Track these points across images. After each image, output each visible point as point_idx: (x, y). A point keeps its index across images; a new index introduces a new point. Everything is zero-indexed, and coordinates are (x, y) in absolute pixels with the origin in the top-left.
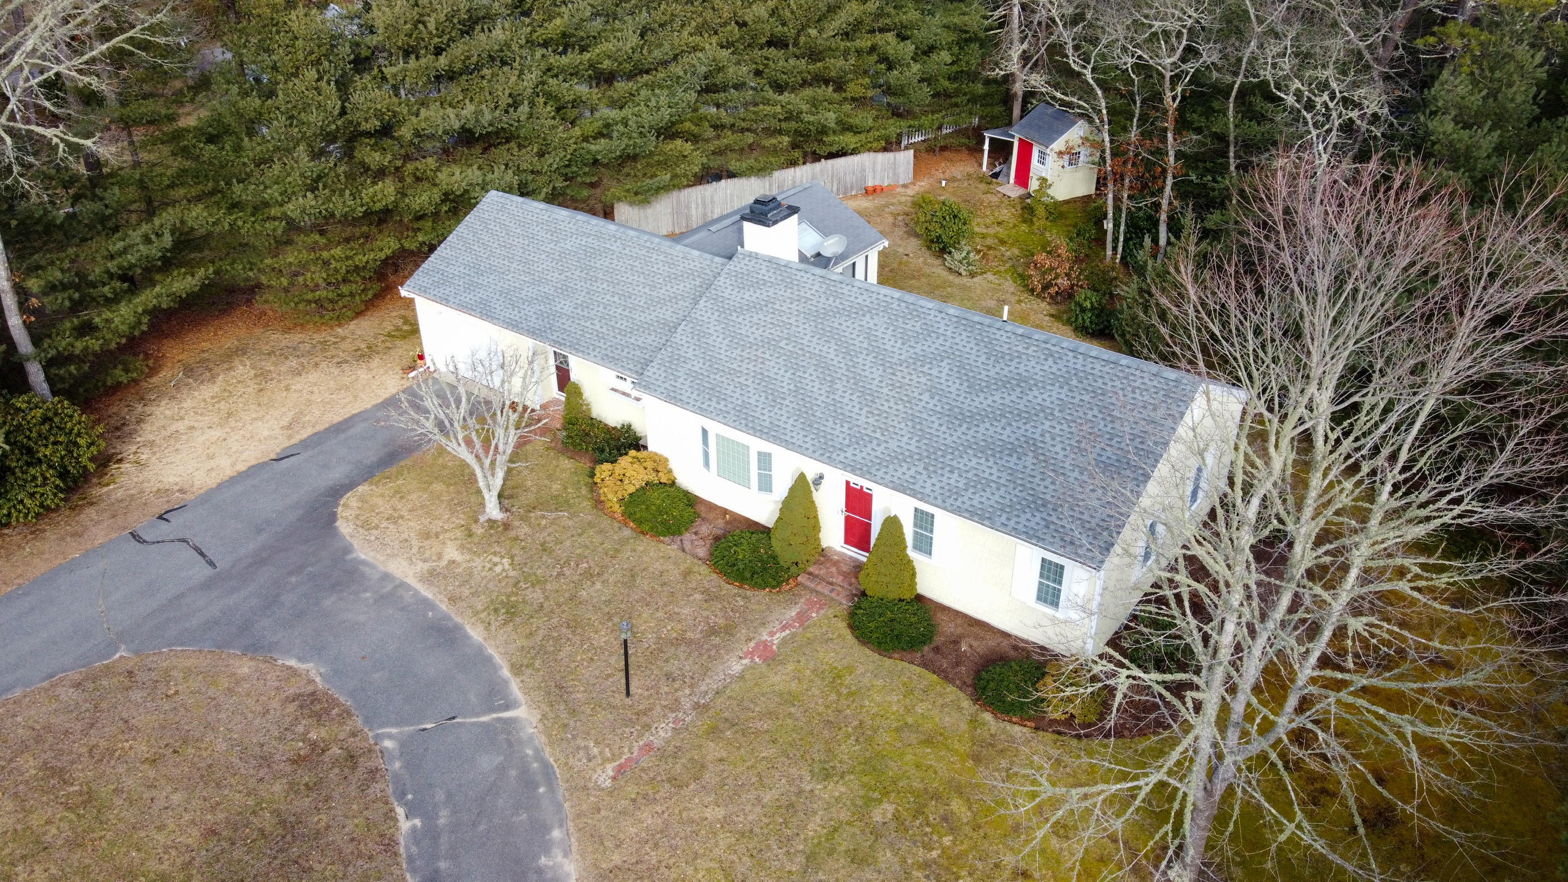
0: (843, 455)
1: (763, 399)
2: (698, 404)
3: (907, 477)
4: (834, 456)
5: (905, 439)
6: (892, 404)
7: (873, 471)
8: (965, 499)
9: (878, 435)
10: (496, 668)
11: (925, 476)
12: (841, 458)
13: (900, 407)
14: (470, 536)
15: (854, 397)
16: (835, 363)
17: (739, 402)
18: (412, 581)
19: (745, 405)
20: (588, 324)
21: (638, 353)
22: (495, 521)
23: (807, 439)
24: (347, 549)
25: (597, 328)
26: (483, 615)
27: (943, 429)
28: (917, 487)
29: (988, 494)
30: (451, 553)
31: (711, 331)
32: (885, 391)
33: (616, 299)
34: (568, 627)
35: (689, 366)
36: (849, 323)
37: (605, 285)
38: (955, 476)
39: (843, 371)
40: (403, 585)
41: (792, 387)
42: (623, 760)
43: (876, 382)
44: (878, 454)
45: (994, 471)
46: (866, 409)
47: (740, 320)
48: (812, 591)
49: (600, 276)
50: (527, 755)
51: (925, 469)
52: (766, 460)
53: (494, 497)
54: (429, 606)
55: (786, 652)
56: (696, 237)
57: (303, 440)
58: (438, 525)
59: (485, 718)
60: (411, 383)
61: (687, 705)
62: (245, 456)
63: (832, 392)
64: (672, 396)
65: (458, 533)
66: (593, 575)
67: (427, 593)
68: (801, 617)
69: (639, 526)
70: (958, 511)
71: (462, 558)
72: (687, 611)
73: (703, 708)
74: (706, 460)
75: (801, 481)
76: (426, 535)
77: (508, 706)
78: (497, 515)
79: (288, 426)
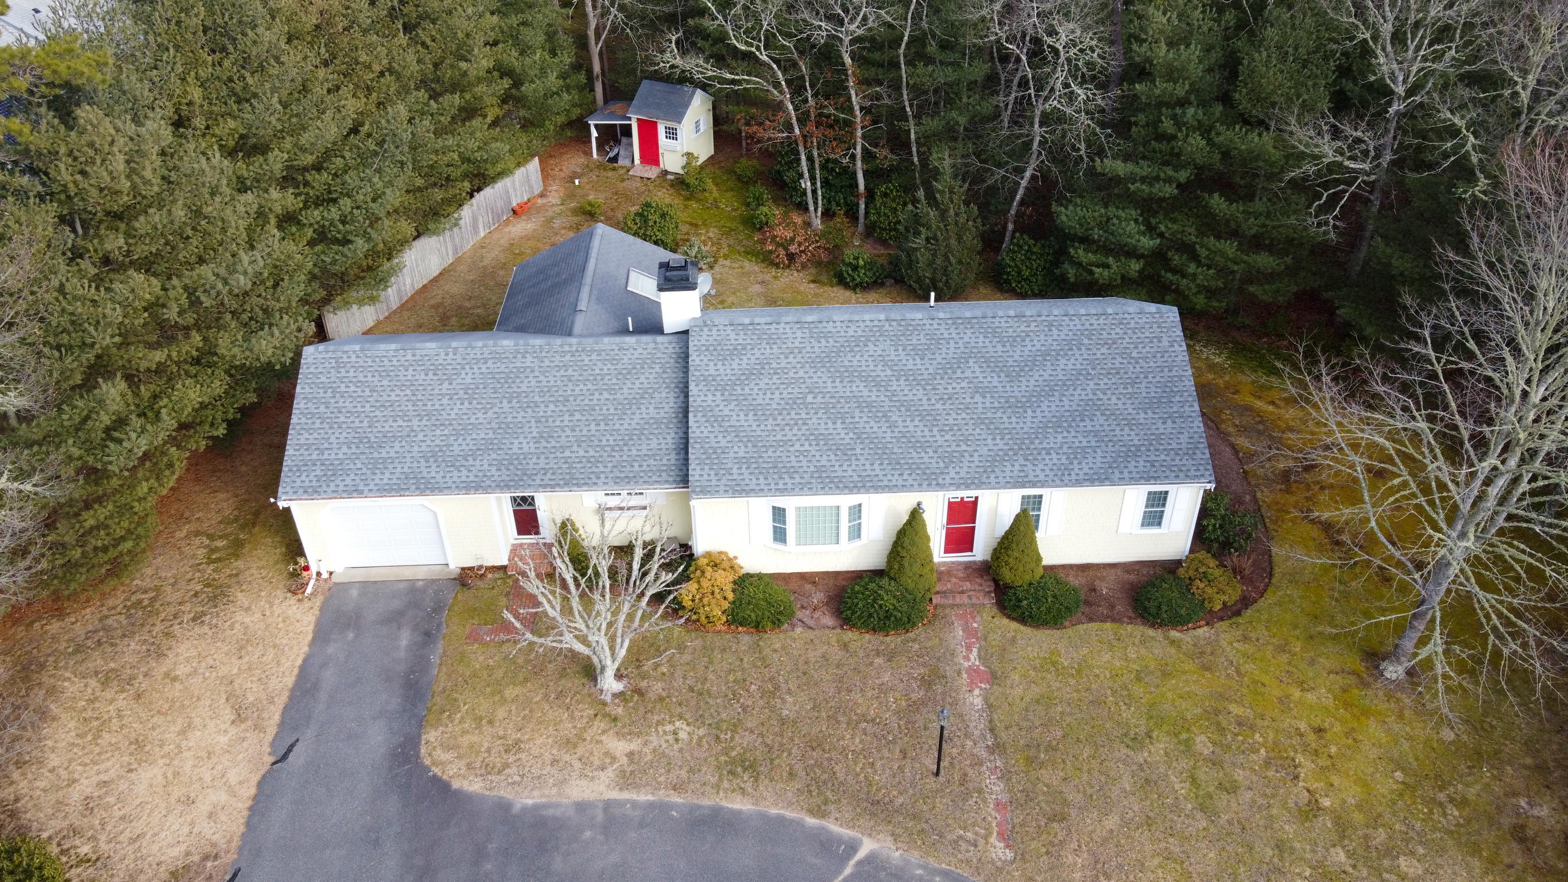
0: (947, 477)
1: (832, 457)
2: (773, 486)
3: (1016, 473)
4: (940, 481)
5: (989, 441)
6: (955, 416)
7: (984, 480)
8: (1076, 471)
9: (964, 447)
10: (799, 824)
11: (1030, 466)
12: (948, 481)
13: (964, 415)
14: (615, 720)
15: (916, 423)
16: (874, 398)
17: (812, 469)
18: (615, 795)
19: (820, 469)
20: (567, 454)
21: (652, 462)
22: (622, 694)
23: (905, 477)
24: (504, 807)
25: (582, 453)
26: (726, 784)
27: (1014, 419)
28: (1031, 478)
29: (1091, 460)
30: (620, 747)
31: (727, 412)
32: (939, 406)
33: (578, 416)
34: (813, 749)
35: (732, 455)
36: (858, 357)
37: (552, 407)
38: (1054, 455)
39: (888, 403)
40: (608, 805)
41: (851, 435)
42: (996, 829)
43: (924, 402)
44: (977, 463)
45: (1081, 438)
46: (935, 429)
47: (747, 391)
48: (952, 606)
49: (537, 398)
50: (921, 876)
51: (1026, 460)
52: (856, 511)
53: (610, 672)
54: (662, 807)
55: (996, 666)
56: (580, 323)
57: (282, 724)
58: (568, 728)
59: (848, 871)
60: (318, 601)
61: (984, 754)
62: (233, 777)
63: (892, 426)
64: (739, 490)
65: (599, 725)
66: (772, 692)
67: (644, 797)
68: (969, 632)
69: (757, 626)
70: (1078, 483)
71: (634, 745)
72: (886, 677)
73: (997, 748)
74: (780, 535)
75: (915, 514)
76: (569, 744)
77: (853, 847)
78: (617, 686)
79: (239, 718)
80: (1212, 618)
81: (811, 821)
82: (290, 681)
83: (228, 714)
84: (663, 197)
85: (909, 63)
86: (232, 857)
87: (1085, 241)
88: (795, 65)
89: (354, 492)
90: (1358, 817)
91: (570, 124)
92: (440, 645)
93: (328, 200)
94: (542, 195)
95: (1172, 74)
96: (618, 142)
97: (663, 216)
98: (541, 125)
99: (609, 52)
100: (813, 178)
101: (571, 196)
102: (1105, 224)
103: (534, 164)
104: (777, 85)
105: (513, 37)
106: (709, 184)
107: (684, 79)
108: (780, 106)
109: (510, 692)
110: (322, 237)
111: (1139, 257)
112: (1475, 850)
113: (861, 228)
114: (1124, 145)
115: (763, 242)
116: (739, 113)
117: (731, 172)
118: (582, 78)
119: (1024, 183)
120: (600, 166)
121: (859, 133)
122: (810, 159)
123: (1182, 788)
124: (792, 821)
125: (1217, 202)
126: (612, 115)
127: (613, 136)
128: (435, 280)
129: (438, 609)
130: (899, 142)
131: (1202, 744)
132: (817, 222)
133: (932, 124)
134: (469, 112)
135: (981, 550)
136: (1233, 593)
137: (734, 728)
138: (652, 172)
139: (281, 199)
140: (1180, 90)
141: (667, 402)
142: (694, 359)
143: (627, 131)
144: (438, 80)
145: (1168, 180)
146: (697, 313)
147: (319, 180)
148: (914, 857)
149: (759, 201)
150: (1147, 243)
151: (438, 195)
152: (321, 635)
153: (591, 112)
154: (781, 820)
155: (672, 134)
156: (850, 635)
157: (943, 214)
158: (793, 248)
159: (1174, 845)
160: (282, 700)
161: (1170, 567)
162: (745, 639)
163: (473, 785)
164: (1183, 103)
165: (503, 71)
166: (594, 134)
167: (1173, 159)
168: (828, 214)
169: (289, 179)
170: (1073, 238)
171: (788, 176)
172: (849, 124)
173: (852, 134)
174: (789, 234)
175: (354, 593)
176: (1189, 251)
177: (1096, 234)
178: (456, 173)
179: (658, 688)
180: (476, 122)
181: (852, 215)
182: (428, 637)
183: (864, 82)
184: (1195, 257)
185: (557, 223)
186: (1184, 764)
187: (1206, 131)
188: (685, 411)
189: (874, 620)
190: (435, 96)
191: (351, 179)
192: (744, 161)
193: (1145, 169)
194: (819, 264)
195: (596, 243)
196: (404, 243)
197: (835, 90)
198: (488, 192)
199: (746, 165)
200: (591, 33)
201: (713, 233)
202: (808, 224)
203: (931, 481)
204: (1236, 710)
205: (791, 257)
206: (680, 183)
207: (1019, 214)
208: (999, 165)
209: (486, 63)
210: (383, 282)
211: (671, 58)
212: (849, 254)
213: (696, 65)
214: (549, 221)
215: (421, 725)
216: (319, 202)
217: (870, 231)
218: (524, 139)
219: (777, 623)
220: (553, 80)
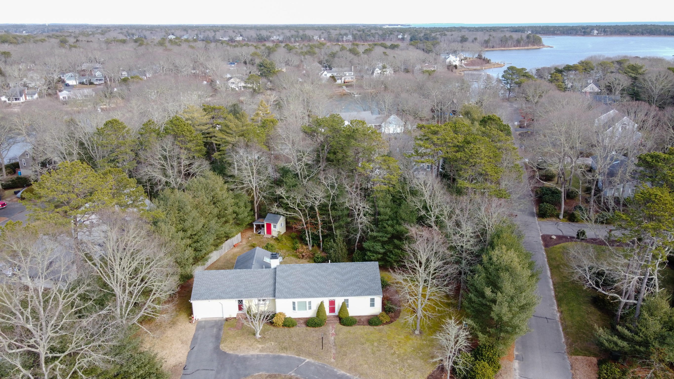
1: (305, 291)
2: (292, 296)
3: (342, 293)
5: (337, 288)
6: (330, 283)
7: (336, 295)
9: (332, 289)
11: (345, 293)
12: (328, 295)
14: (259, 342)
15: (322, 284)
18: (259, 353)
19: (302, 294)
20: (251, 291)
21: (268, 294)
23: (320, 295)
24: (237, 356)
25: (254, 291)
27: (343, 284)
28: (345, 295)
29: (358, 291)
30: (260, 346)
31: (283, 283)
33: (253, 284)
34: (298, 346)
35: (285, 291)
38: (350, 291)
39: (317, 281)
40: (257, 355)
42: (332, 357)
44: (334, 292)
45: (356, 287)
46: (326, 286)
47: (288, 279)
48: (330, 323)
50: (318, 365)
51: (344, 291)
52: (310, 303)
53: (258, 333)
54: (268, 355)
55: (337, 333)
56: (253, 266)
57: (191, 344)
58: (249, 343)
59: (303, 364)
60: (196, 324)
61: (332, 346)
62: (183, 352)
63: (317, 285)
64: (286, 297)
65: (256, 342)
66: (291, 337)
67: (265, 354)
68: (333, 327)
69: (289, 327)
70: (355, 296)
71: (263, 346)
72: (314, 335)
73: (335, 345)
74: (294, 308)
75: (322, 303)
76: (250, 346)
77: (304, 360)
78: (260, 336)
79: (182, 343)
80: (384, 324)
81: (297, 357)
82: (192, 337)
83: (180, 342)
84: (272, 242)
85: (331, 210)
86: (185, 363)
87: (370, 251)
88: (304, 211)
89: (206, 299)
90: (402, 355)
91: (249, 224)
92: (222, 331)
93: (197, 241)
94: (241, 242)
95: (385, 214)
96: (261, 229)
97: (272, 246)
98: (242, 225)
99: (259, 206)
100: (309, 238)
101: (248, 242)
102: (373, 247)
103: (239, 234)
104: (300, 215)
105: (236, 204)
106: (284, 239)
107: (278, 214)
108: (301, 220)
109: (237, 338)
110: (195, 250)
111: (381, 254)
112: (423, 359)
113: (321, 249)
114: (378, 229)
115: (296, 253)
116: (291, 221)
117: (290, 236)
118: (252, 213)
119: (358, 238)
120: (256, 235)
121: (320, 226)
122: (308, 232)
123: (369, 350)
124: (293, 357)
125: (396, 241)
126: (259, 222)
127: (259, 227)
128: (215, 262)
129: (222, 325)
130: (330, 229)
131: (376, 344)
132: (311, 248)
133: (337, 224)
134: (226, 222)
135: (336, 313)
136: (388, 320)
137: (283, 343)
138: (269, 236)
139: (189, 241)
140: (387, 217)
141: (271, 281)
142: (277, 272)
143: (263, 226)
144: (220, 215)
145: (386, 237)
146: (279, 264)
147: (196, 237)
148: (316, 361)
149: (296, 243)
150: (382, 251)
151: (219, 241)
152: (197, 330)
153: (254, 221)
154: (291, 357)
155: (275, 227)
156: (308, 328)
157: (337, 245)
158: (304, 254)
159: (366, 359)
160: (191, 340)
161: (376, 316)
162: (286, 329)
163: (231, 352)
164: (388, 220)
165: (234, 212)
166: (255, 227)
167: (386, 232)
168: (313, 246)
169: (191, 237)
170: (367, 250)
171: (303, 237)
172: (317, 224)
173: (318, 226)
174: (302, 251)
175: (203, 323)
176: (391, 252)
177: (371, 249)
178: (222, 236)
179: (268, 337)
180: (227, 224)
181: (319, 246)
182: (220, 330)
183: (321, 214)
184: (393, 254)
185: (245, 249)
186: (371, 347)
187: (392, 226)
188: (275, 283)
189: (313, 325)
190: (219, 218)
191: (203, 237)
192: (293, 233)
193: (381, 234)
194: (310, 258)
195: (257, 251)
196: (211, 252)
197: (314, 217)
198: (229, 241)
199: (294, 234)
200: (255, 202)
201: (284, 251)
202: (308, 249)
203: (325, 296)
204: (384, 339)
205: (303, 256)
206: (277, 239)
207: (357, 245)
208: (352, 234)
209: (231, 210)
210: (207, 260)
211: (275, 209)
212: (316, 255)
213: (281, 211)
214: (243, 248)
215: (220, 343)
216: (195, 242)
217: (324, 250)
218: (238, 228)
219: (293, 326)
220: (246, 214)
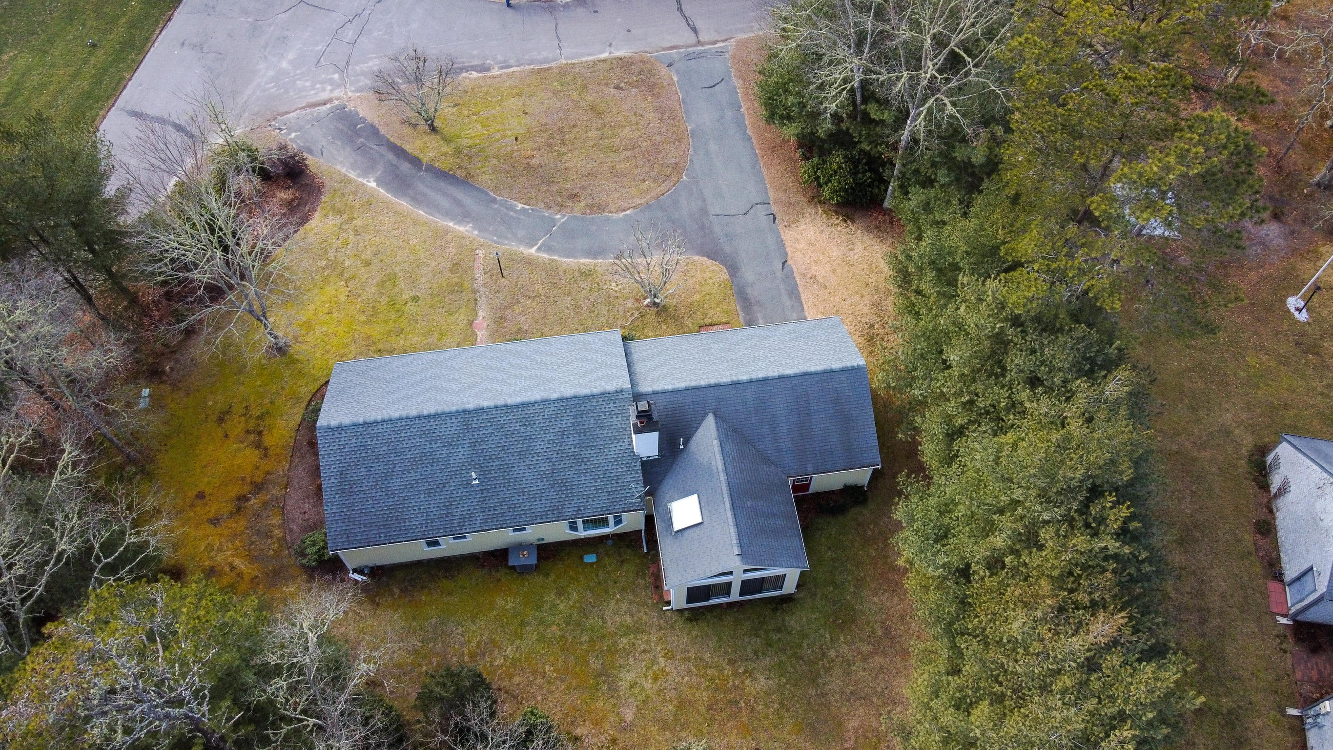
10: (560, 256)
26: (592, 268)
59: (541, 242)
61: (481, 289)
77: (539, 249)
81: (556, 258)
83: (820, 279)
86: (780, 227)
123: (400, 281)
124: (563, 257)
137: (591, 289)
148: (515, 249)
154: (568, 257)
163: (697, 258)
186: (395, 292)
188: (629, 366)
215: (732, 281)
